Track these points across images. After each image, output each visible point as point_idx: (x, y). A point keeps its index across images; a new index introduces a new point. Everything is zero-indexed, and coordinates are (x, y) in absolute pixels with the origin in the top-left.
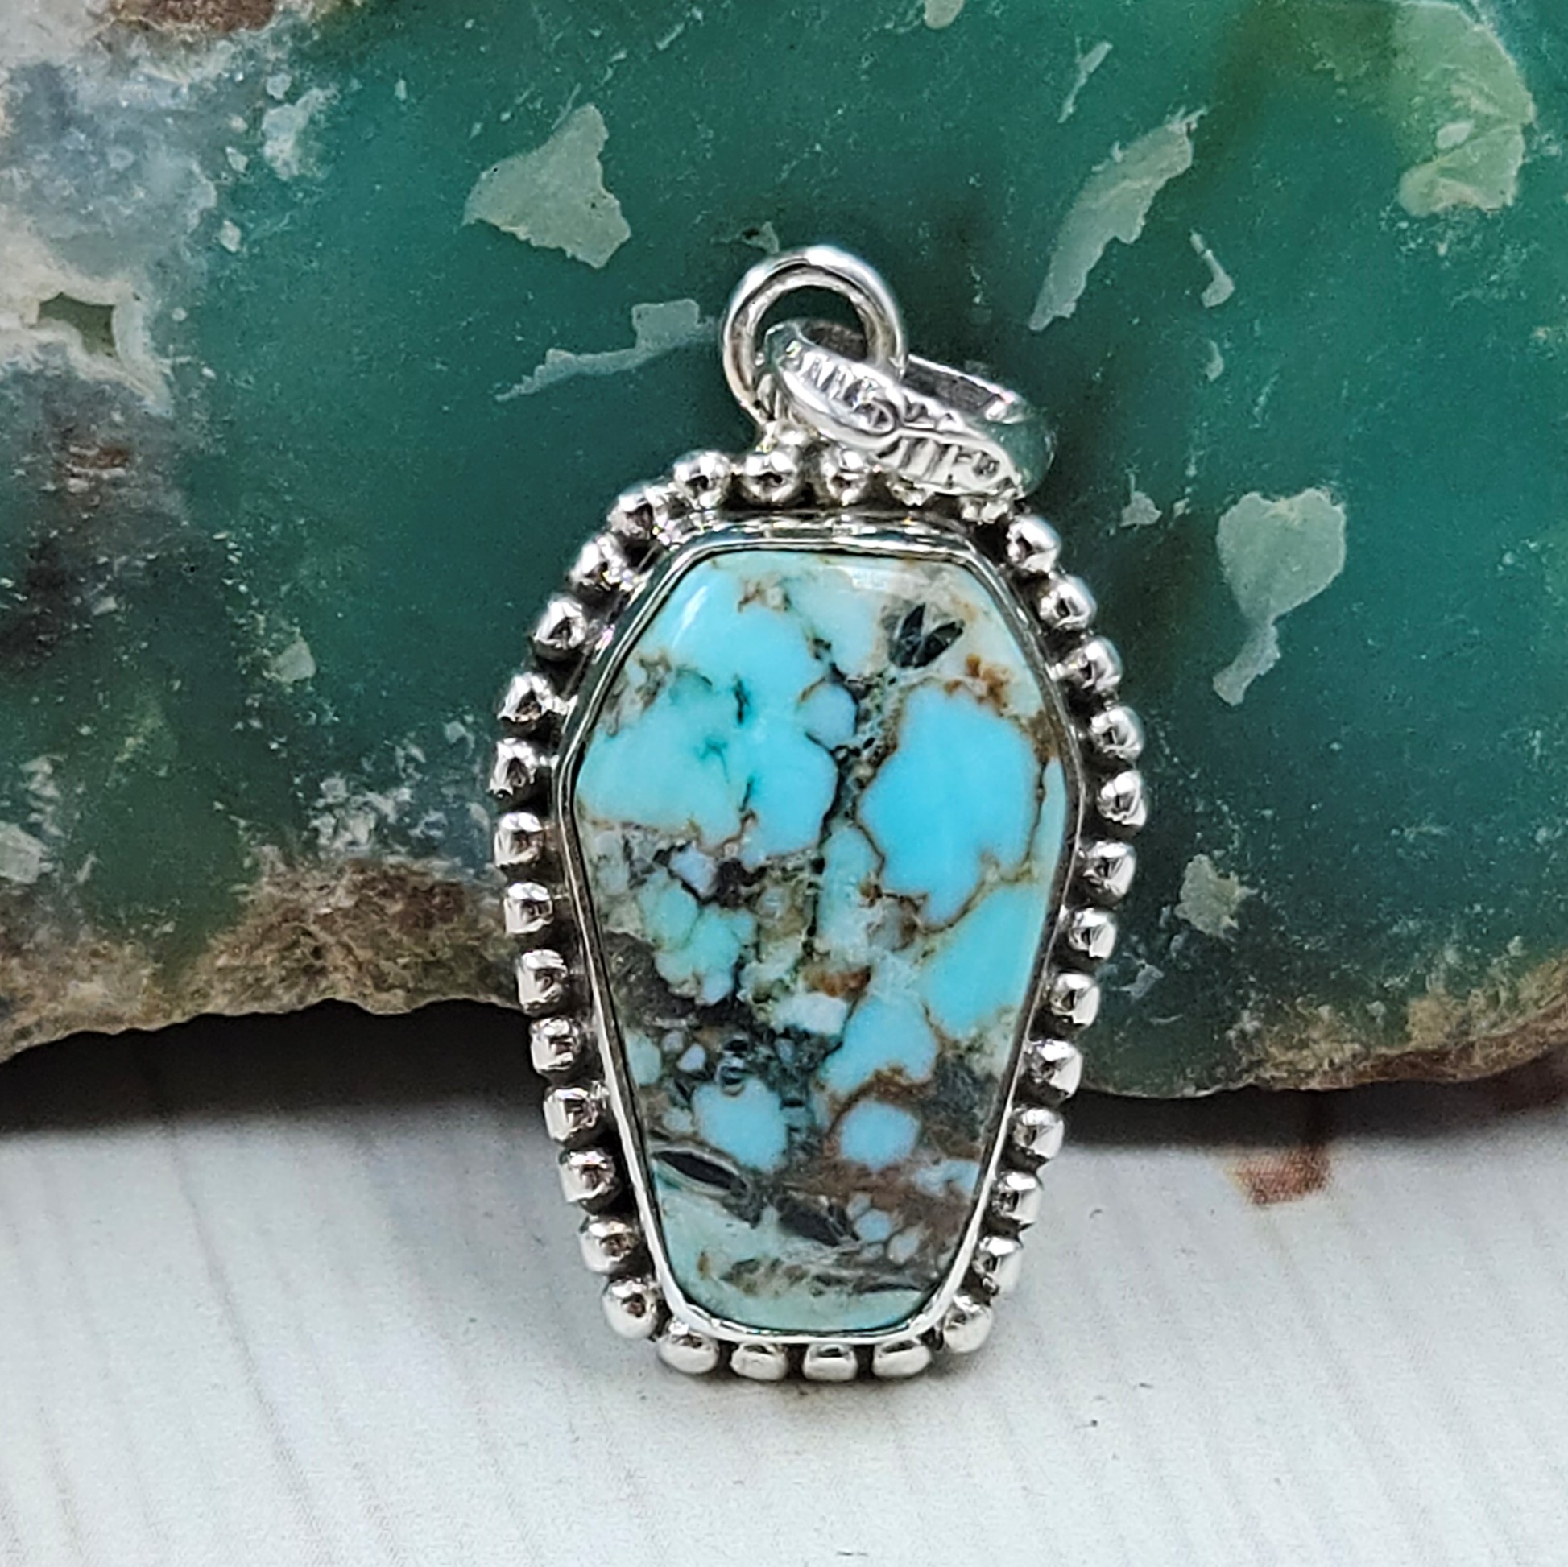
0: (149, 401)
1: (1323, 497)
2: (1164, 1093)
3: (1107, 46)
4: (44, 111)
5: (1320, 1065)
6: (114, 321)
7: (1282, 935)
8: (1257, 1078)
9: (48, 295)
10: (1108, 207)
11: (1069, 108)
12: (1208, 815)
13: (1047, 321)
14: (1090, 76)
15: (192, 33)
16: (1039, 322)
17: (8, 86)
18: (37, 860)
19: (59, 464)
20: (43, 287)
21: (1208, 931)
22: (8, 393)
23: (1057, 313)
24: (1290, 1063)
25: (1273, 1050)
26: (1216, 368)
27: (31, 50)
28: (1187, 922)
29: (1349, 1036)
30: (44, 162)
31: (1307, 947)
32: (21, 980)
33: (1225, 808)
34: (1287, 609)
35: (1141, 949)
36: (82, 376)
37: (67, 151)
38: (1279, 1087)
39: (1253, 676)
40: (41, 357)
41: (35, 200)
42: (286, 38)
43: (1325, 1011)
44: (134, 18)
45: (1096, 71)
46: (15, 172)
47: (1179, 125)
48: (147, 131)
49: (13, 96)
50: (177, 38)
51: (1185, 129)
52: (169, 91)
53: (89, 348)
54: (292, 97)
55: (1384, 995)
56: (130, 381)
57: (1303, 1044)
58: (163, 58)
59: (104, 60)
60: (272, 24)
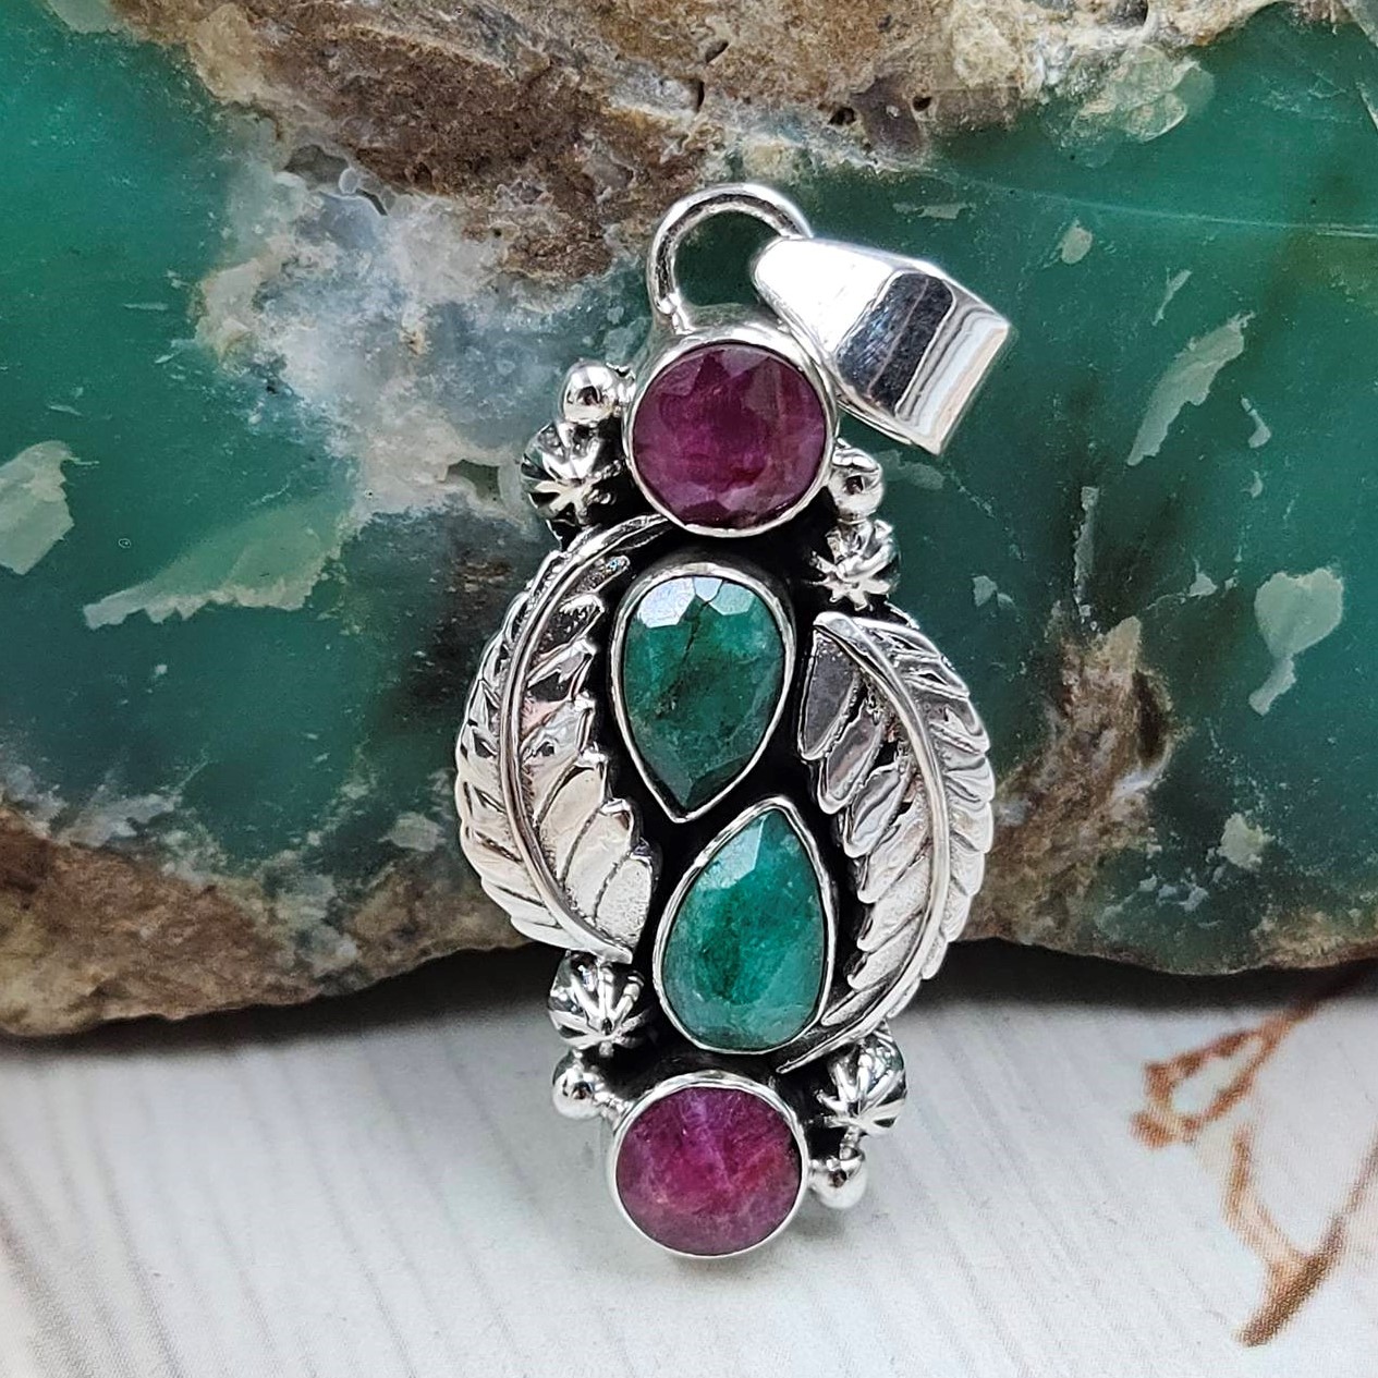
0: (524, 530)
1: (1328, 573)
2: (1207, 971)
3: (1188, 273)
4: (451, 335)
5: (1315, 951)
6: (499, 478)
7: (1291, 865)
8: (1273, 961)
9: (456, 461)
10: (1184, 381)
11: (1160, 315)
12: (1241, 787)
13: (1140, 459)
14: (1177, 294)
15: (555, 279)
16: (1133, 460)
17: (428, 319)
18: (435, 837)
19: (460, 575)
20: (449, 456)
21: (1240, 865)
22: (427, 529)
23: (1146, 453)
24: (1294, 950)
25: (1283, 942)
26: (1257, 488)
27: (444, 293)
28: (1225, 859)
29: (1333, 932)
30: (452, 371)
31: (1307, 874)
32: (422, 916)
33: (1254, 783)
34: (1301, 648)
35: (1193, 877)
36: (476, 514)
37: (468, 362)
38: (1286, 966)
39: (1276, 694)
40: (447, 502)
41: (446, 397)
42: (621, 281)
43: (1319, 916)
44: (514, 269)
45: (1179, 291)
46: (433, 378)
47: (1236, 325)
48: (523, 348)
49: (430, 325)
50: (545, 283)
51: (1238, 327)
52: (539, 321)
53: (481, 495)
54: (624, 322)
55: (1359, 904)
56: (512, 519)
57: (1304, 938)
58: (535, 297)
59: (492, 300)
60: (608, 273)
